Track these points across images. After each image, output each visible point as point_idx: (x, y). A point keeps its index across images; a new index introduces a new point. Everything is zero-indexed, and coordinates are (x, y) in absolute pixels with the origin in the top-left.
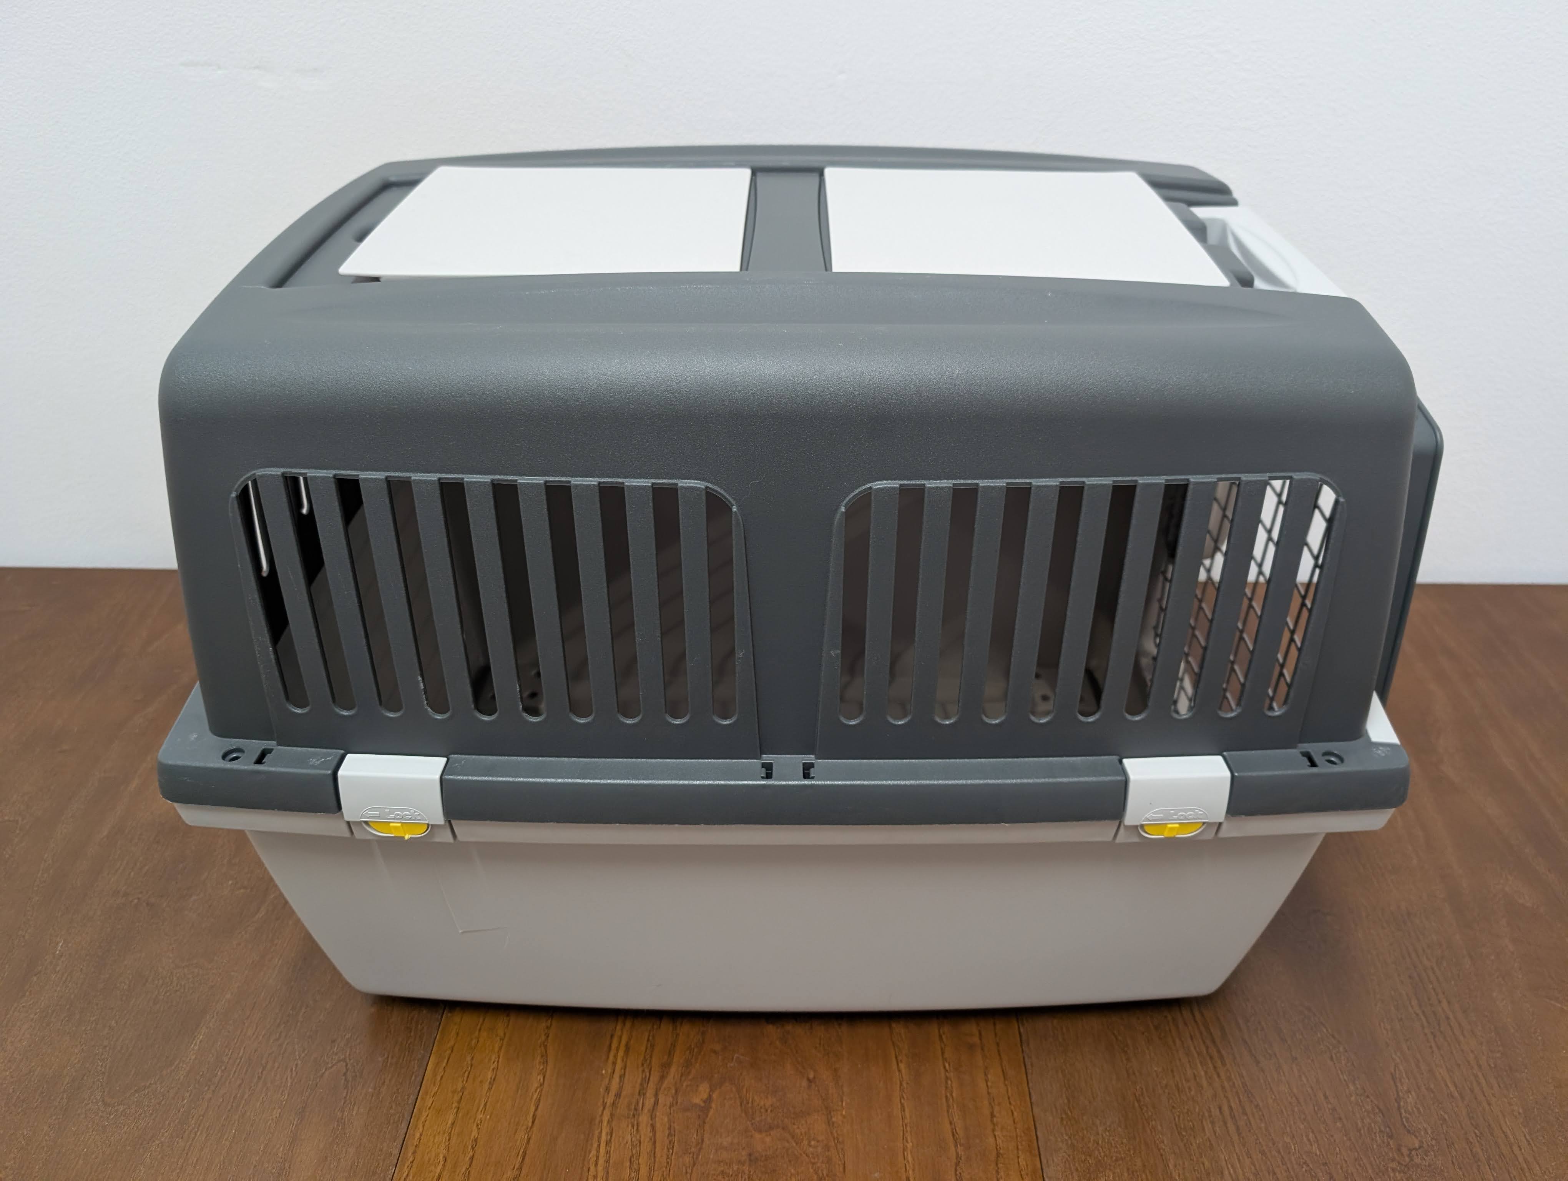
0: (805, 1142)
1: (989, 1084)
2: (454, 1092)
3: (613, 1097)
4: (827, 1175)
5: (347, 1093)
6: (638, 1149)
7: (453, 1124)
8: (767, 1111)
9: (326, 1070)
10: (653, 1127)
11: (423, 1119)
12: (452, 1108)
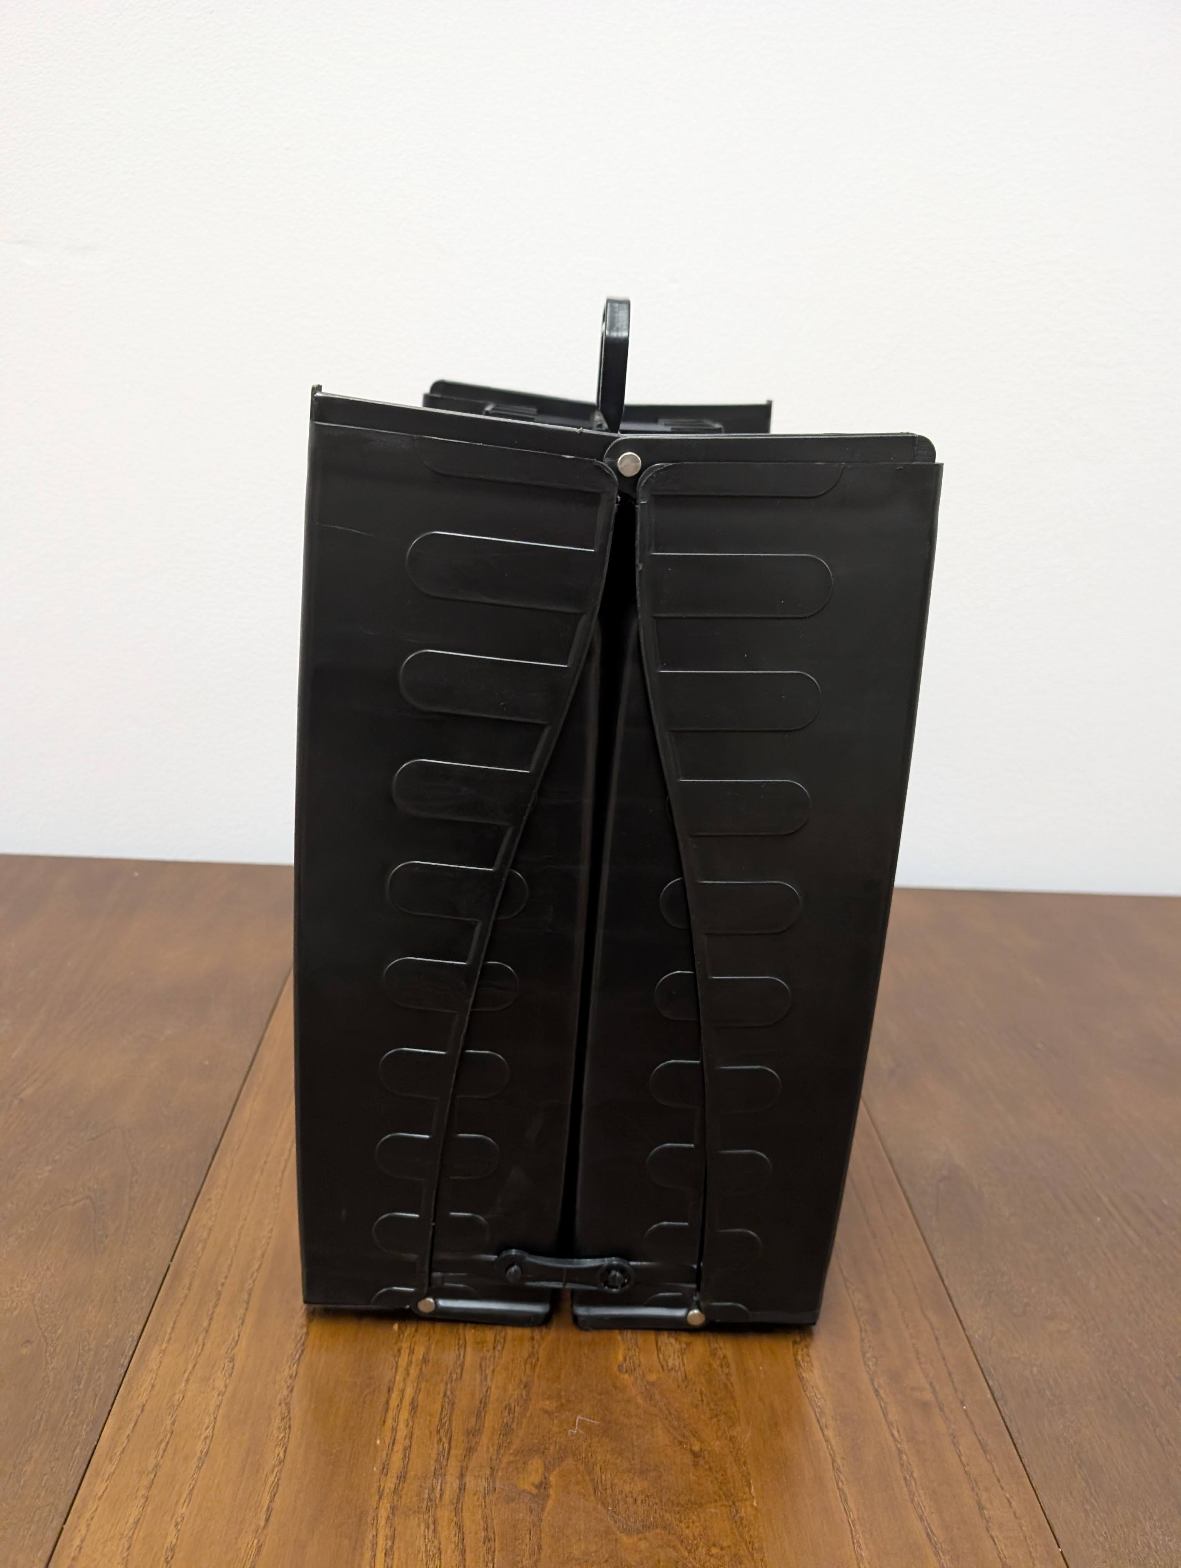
1: (963, 1459)
2: (141, 1473)
3: (394, 1480)
7: (137, 1522)
8: (635, 1501)
10: (459, 1526)
11: (88, 1515)
12: (136, 1497)
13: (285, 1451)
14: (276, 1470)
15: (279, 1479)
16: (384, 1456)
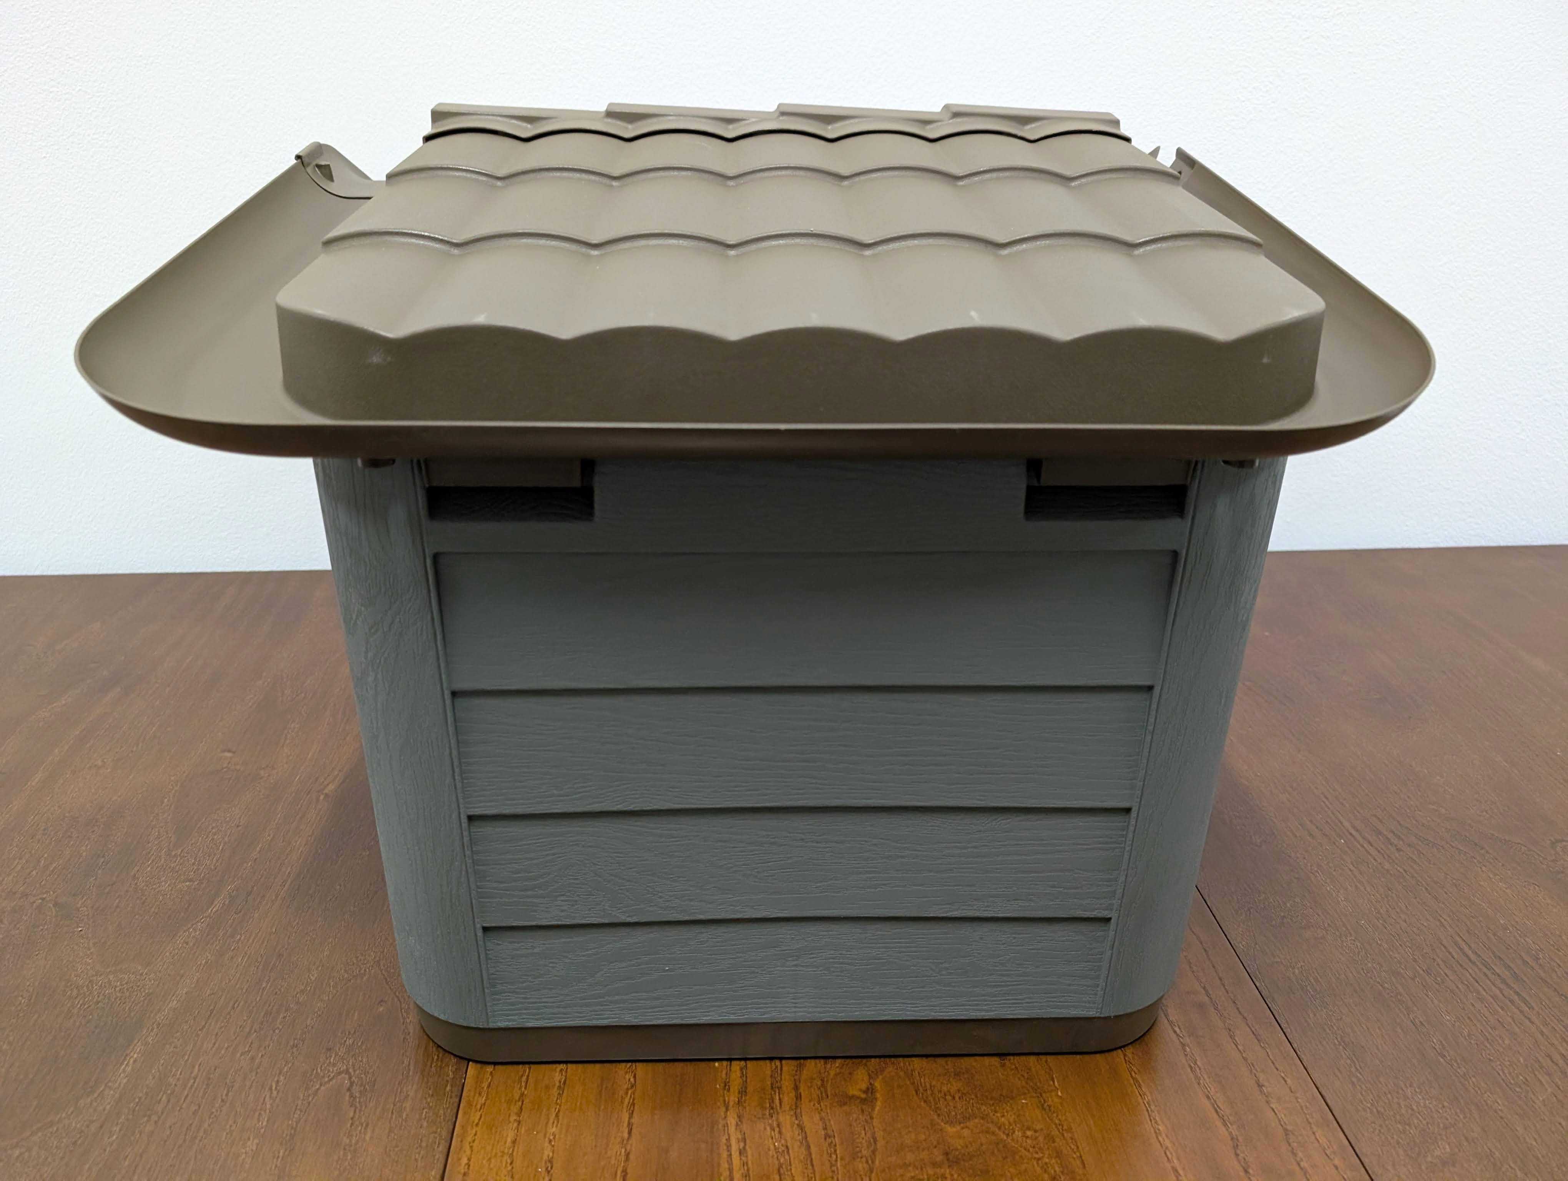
0: (1018, 1134)
1: (1240, 1048)
2: (509, 1102)
3: (736, 1094)
4: (1062, 1173)
5: (355, 1111)
6: (787, 1157)
7: (514, 1142)
8: (954, 1098)
9: (321, 1085)
10: (801, 1127)
11: (469, 1139)
12: (510, 1122)
15: (633, 1100)
16: (724, 1076)
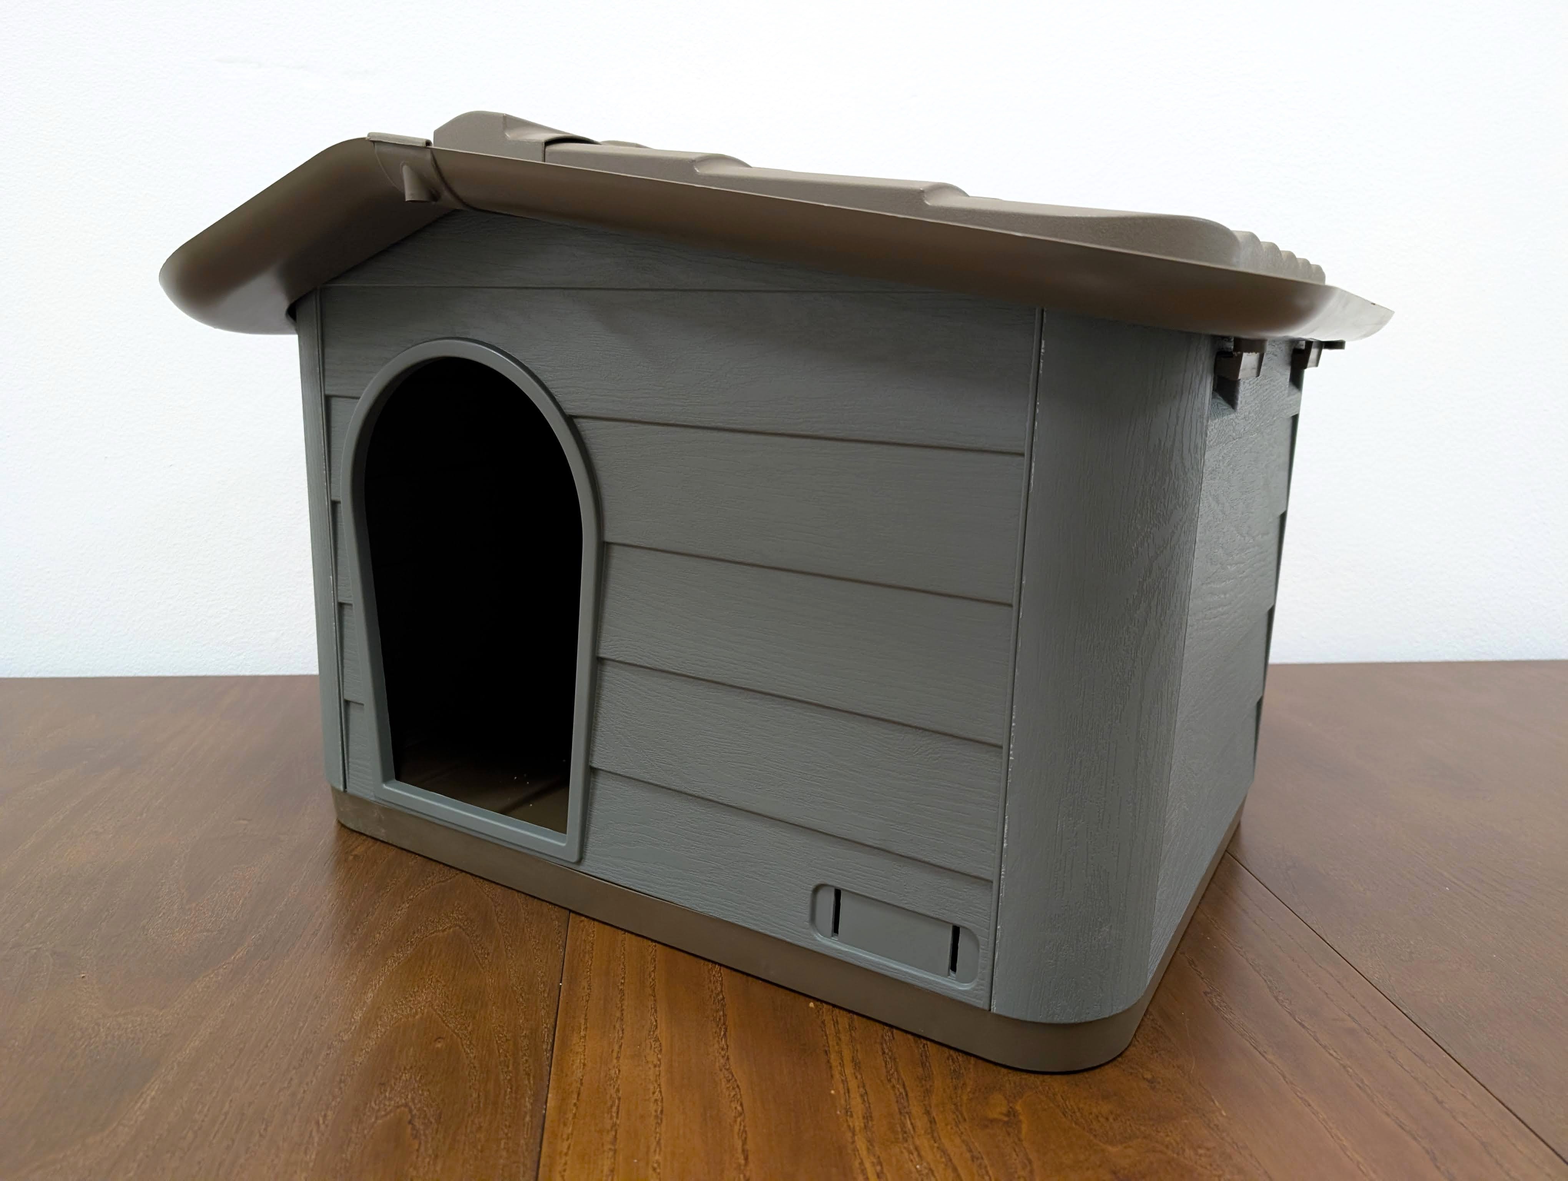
13: (741, 1105)
14: (739, 1120)
15: (745, 1127)
16: (843, 1102)
